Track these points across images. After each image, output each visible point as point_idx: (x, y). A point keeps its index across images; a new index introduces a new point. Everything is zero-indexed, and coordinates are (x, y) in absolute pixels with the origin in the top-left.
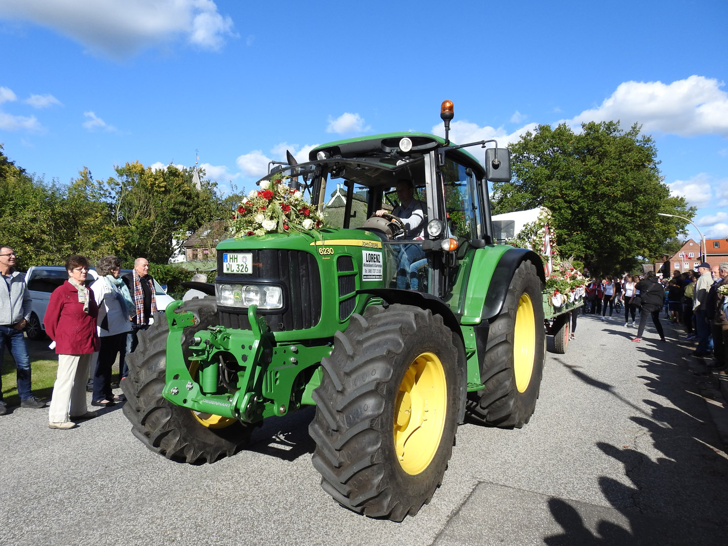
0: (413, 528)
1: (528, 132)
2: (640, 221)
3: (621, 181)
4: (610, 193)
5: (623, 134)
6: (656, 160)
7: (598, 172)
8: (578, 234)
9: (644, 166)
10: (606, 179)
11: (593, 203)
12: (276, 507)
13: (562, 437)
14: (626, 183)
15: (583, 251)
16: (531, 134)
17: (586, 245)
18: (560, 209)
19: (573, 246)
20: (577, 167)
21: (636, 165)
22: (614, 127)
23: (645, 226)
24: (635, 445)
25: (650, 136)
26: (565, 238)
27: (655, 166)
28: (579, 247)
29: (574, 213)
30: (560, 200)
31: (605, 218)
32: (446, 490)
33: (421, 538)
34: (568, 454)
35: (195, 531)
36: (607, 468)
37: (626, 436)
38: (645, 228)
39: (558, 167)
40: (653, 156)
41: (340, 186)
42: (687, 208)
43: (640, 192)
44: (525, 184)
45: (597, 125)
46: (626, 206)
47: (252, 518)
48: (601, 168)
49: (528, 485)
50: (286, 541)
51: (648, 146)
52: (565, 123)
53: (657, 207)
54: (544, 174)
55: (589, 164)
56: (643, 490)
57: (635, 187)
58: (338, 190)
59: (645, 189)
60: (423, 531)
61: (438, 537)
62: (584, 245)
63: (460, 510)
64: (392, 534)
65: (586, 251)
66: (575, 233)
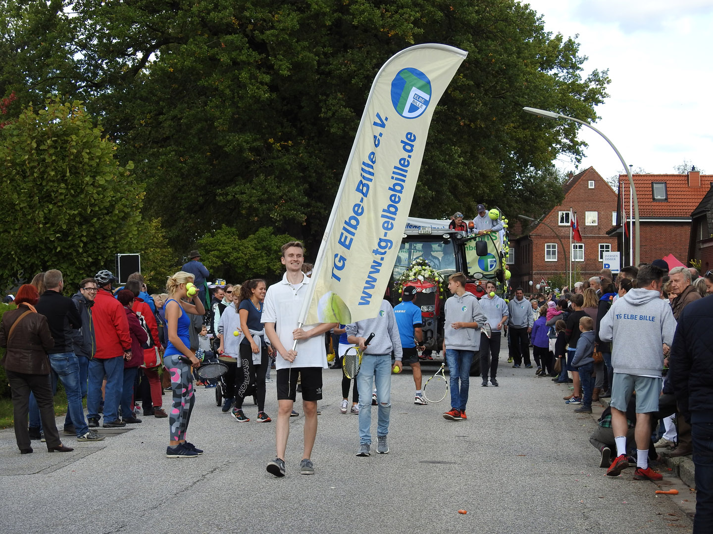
8: (286, 148)
11: (333, 55)
17: (310, 184)
19: (271, 185)
28: (290, 191)
62: (306, 186)
65: (308, 205)
66: (278, 146)
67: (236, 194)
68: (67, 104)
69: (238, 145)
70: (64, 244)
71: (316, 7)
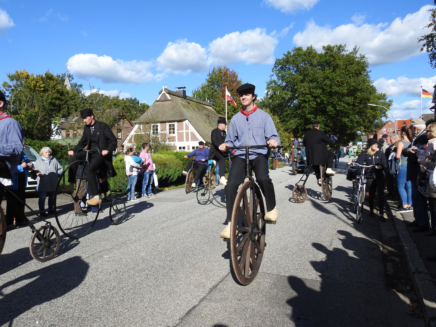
0: (187, 297)
1: (289, 52)
2: (358, 109)
3: (347, 83)
4: (340, 91)
5: (348, 53)
6: (368, 70)
7: (333, 77)
9: (361, 74)
10: (338, 82)
12: (104, 289)
13: (289, 241)
14: (349, 85)
15: (324, 128)
16: (290, 52)
17: (326, 124)
18: (309, 101)
20: (320, 75)
21: (355, 74)
22: (342, 48)
23: (361, 112)
24: (331, 243)
25: (365, 55)
26: (312, 120)
27: (367, 74)
28: (321, 126)
29: (318, 104)
30: (309, 96)
31: (337, 107)
32: (212, 274)
33: (191, 302)
34: (290, 251)
35: (50, 306)
36: (311, 257)
37: (327, 239)
38: (361, 114)
39: (307, 75)
40: (366, 67)
41: (165, 87)
42: (387, 101)
43: (359, 90)
44: (286, 86)
45: (332, 47)
46: (349, 99)
47: (87, 296)
48: (334, 75)
49: (262, 269)
50: (107, 308)
51: (363, 61)
52: (311, 46)
53: (368, 100)
54: (299, 79)
55: (327, 72)
56: (329, 268)
57: (355, 87)
58: (164, 89)
59: (361, 89)
60: (193, 298)
61: (202, 300)
62: (324, 124)
63: (218, 284)
64: (174, 301)
66: (318, 117)
69: (310, 117)
71: (325, 88)
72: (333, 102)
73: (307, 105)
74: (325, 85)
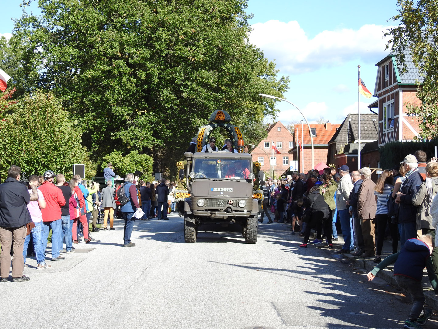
2: (227, 99)
3: (204, 39)
4: (190, 57)
6: (247, 11)
7: (174, 24)
8: (143, 114)
9: (232, 20)
10: (185, 36)
11: (166, 70)
14: (210, 44)
17: (155, 131)
19: (137, 131)
26: (126, 120)
27: (246, 21)
28: (146, 134)
30: (121, 62)
31: (183, 92)
40: (242, 6)
42: (278, 78)
43: (228, 56)
44: (66, 33)
48: (179, 18)
54: (98, 20)
57: (221, 50)
59: (234, 53)
65: (154, 141)
66: (139, 113)
67: (120, 135)
68: (46, 93)
69: (122, 112)
70: (45, 160)
71: (158, 47)
72: (175, 79)
73: (115, 83)
74: (158, 39)
